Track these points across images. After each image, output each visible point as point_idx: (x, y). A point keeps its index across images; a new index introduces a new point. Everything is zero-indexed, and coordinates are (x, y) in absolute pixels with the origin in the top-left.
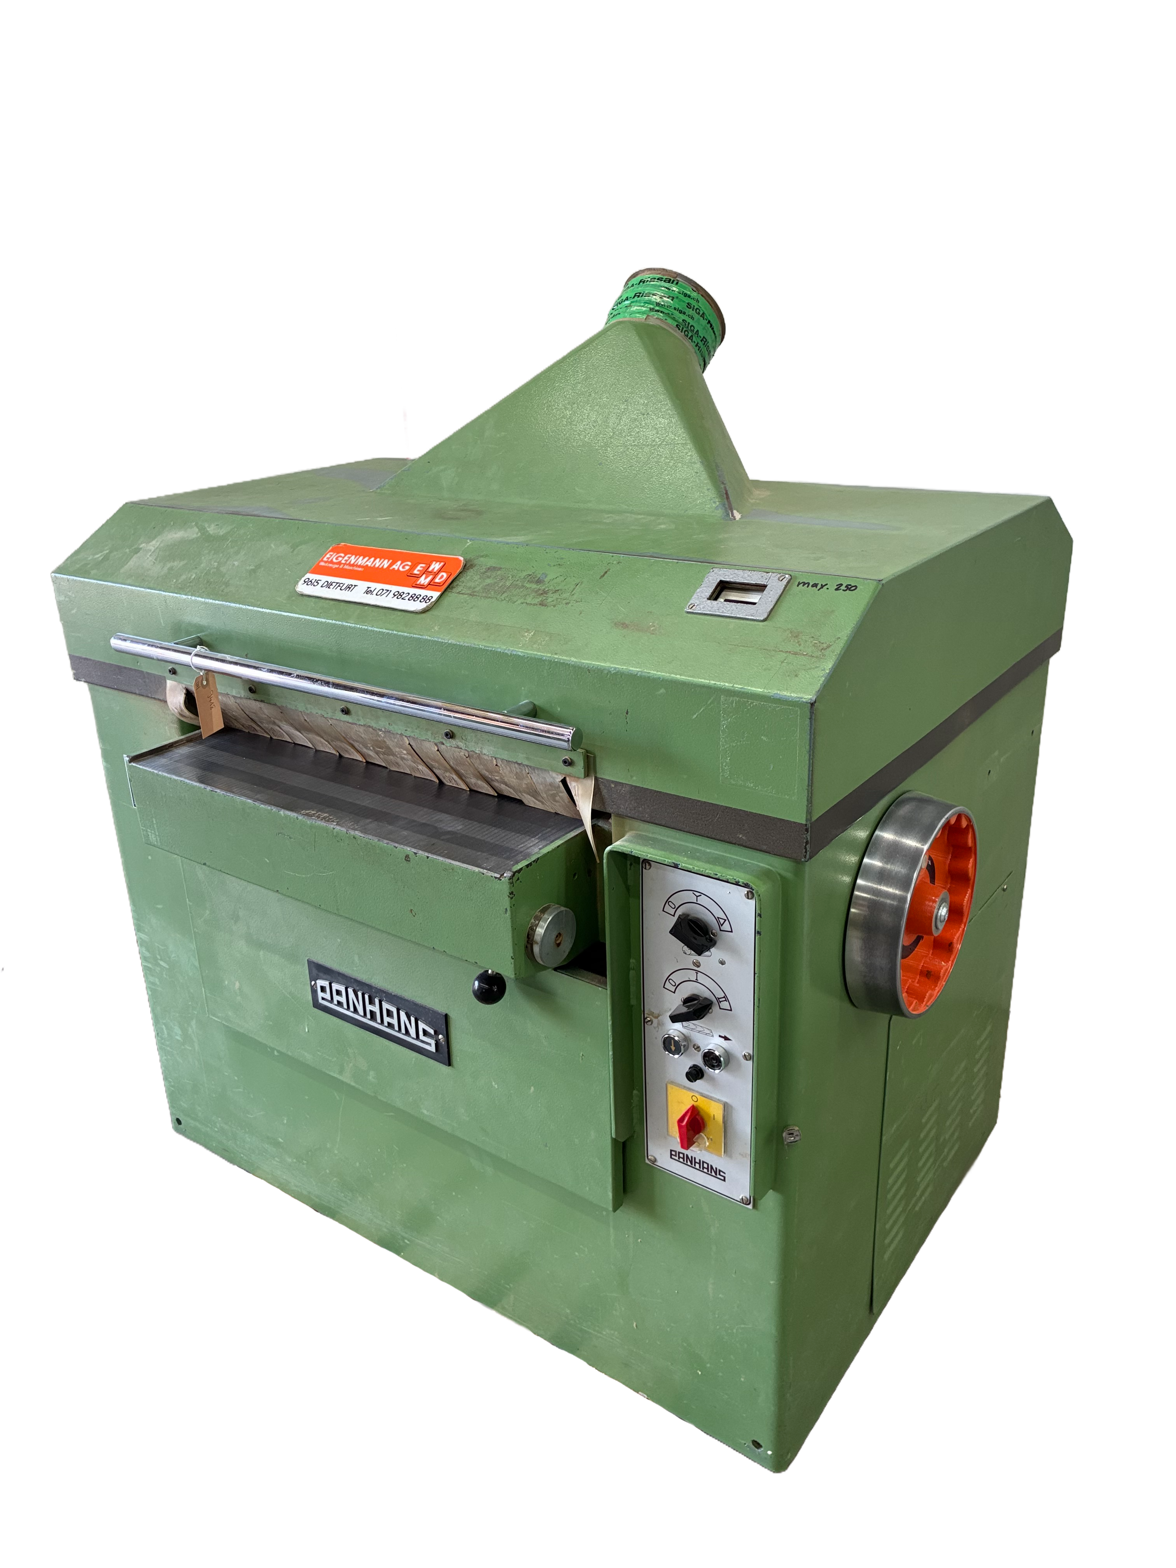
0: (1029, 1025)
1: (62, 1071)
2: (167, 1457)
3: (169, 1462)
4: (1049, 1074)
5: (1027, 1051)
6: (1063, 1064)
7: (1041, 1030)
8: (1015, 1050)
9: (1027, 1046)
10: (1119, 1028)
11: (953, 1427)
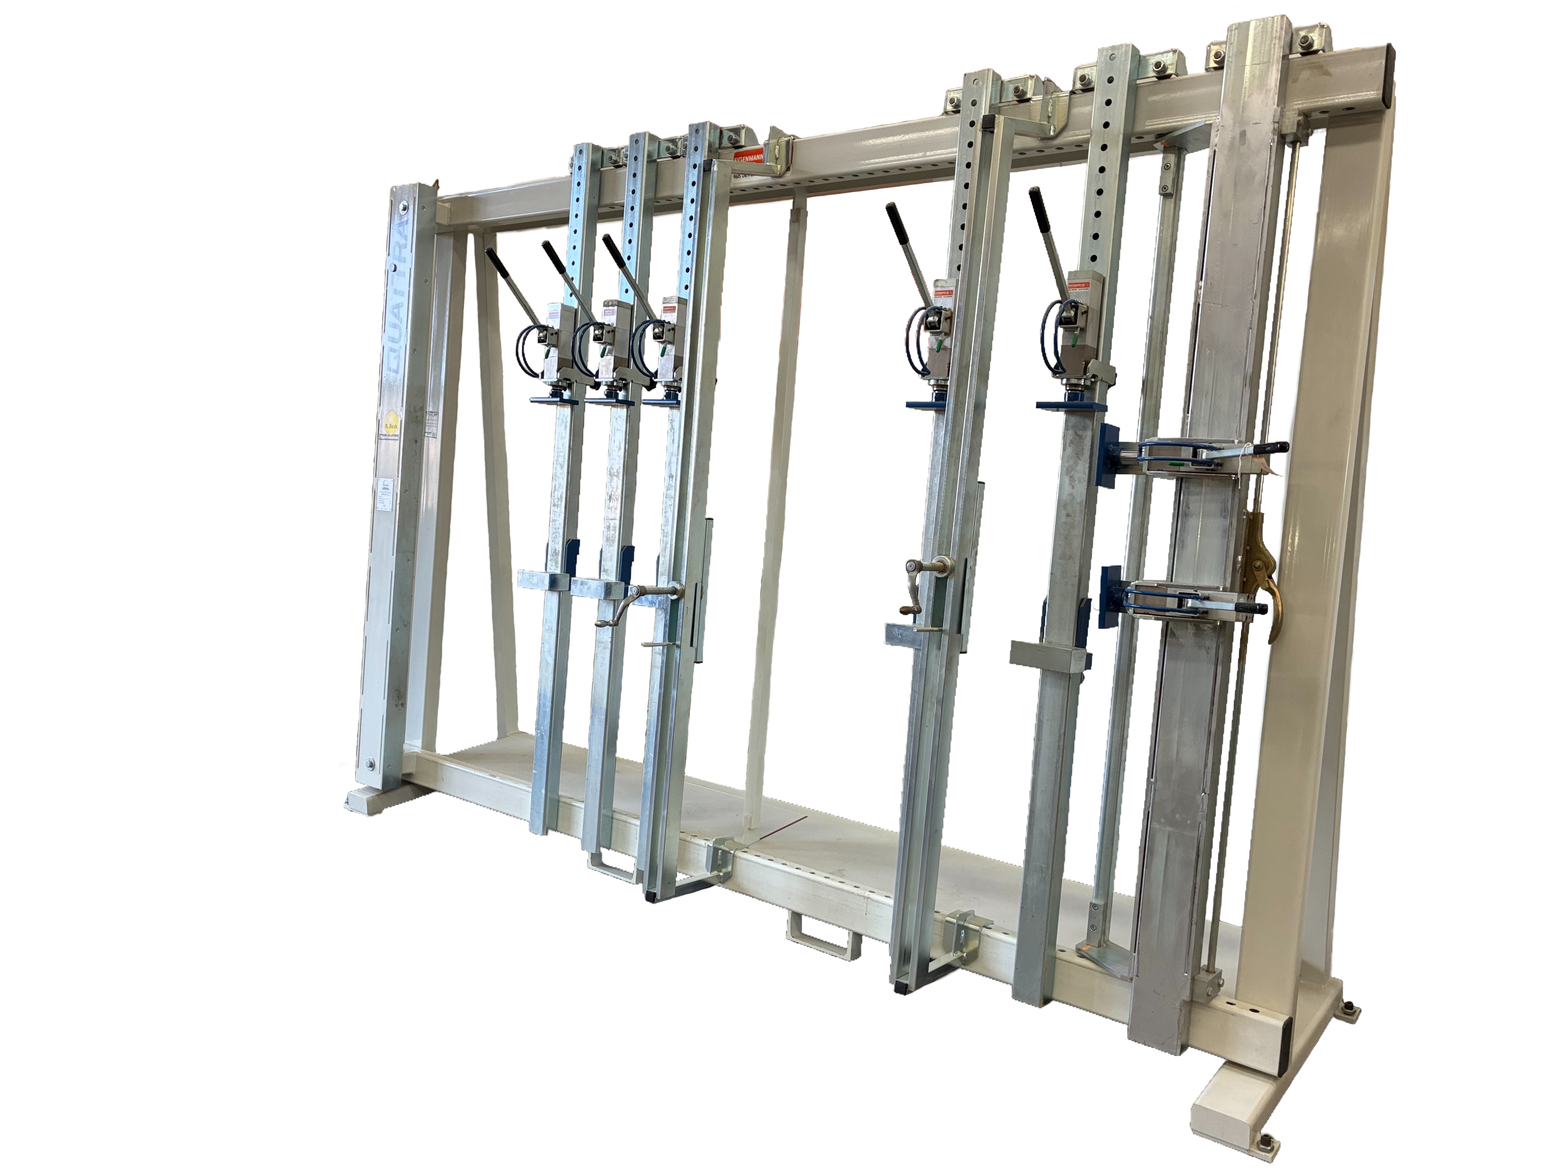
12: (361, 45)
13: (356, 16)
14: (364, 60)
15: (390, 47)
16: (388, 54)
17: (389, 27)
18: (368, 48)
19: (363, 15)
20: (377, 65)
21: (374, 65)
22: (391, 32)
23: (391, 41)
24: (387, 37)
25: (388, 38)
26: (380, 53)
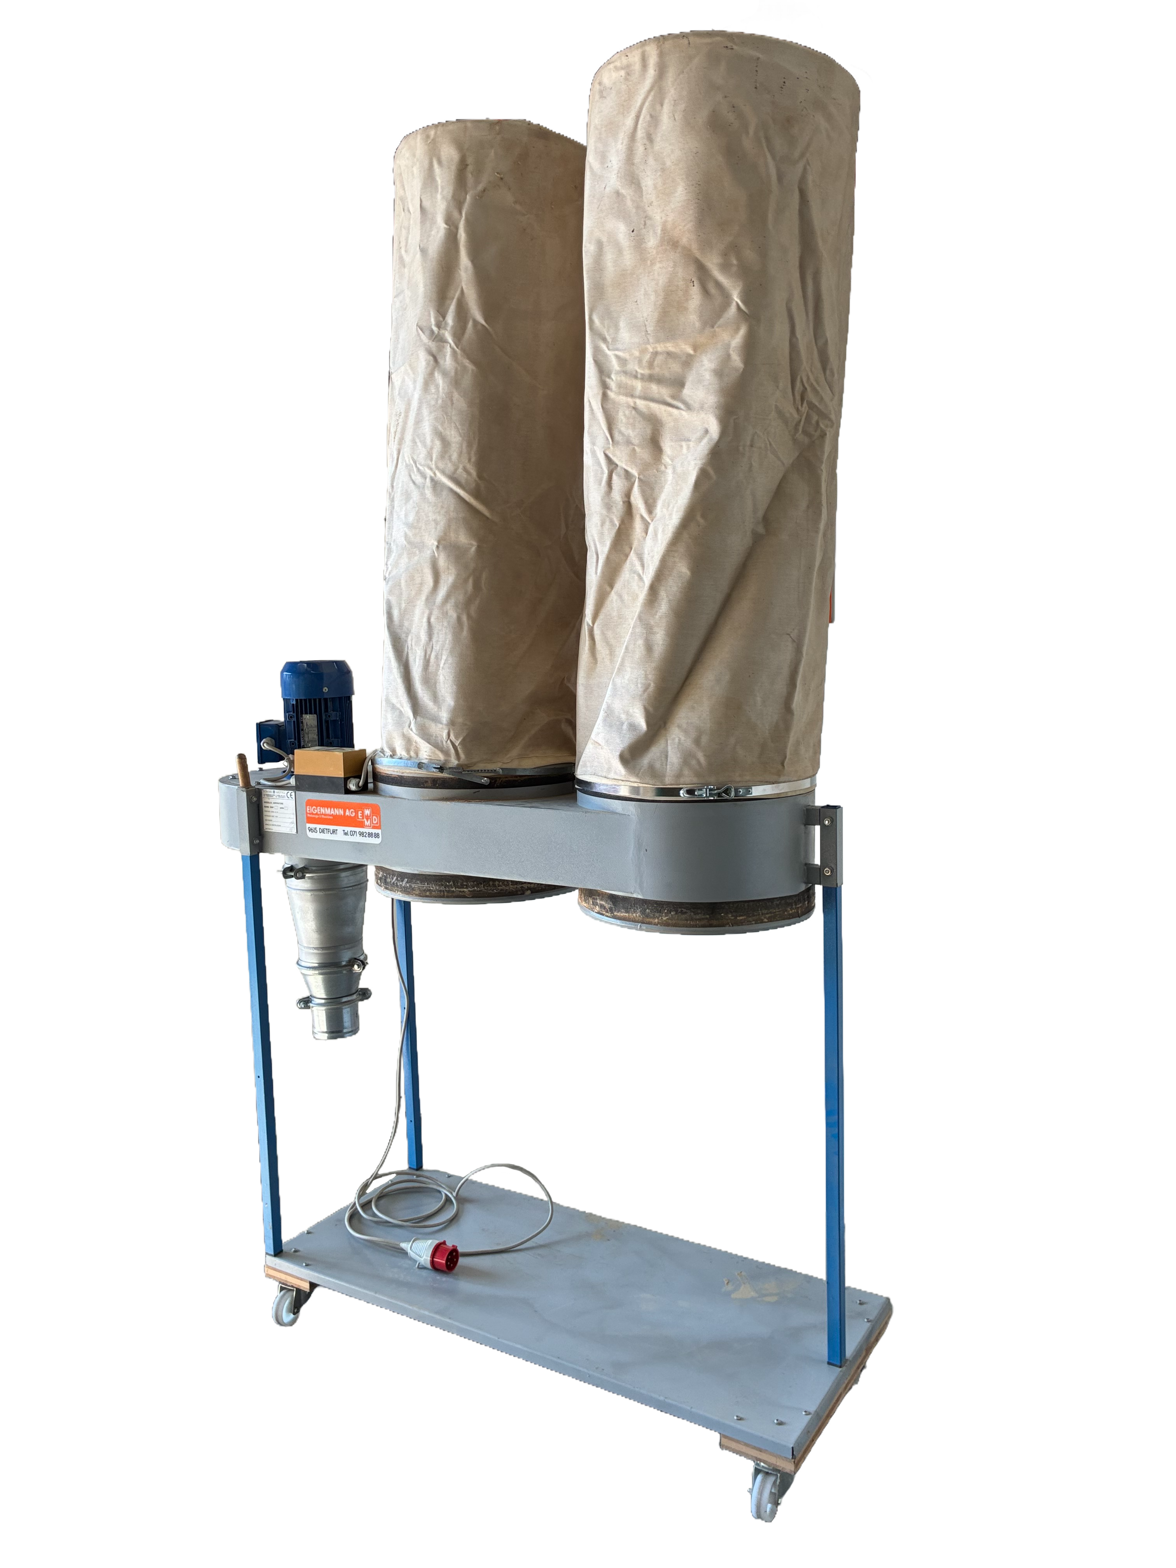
0: (889, 1236)
1: (126, 1294)
2: (267, 1544)
3: (270, 1547)
4: (904, 1268)
5: (888, 1253)
6: (914, 1261)
7: (897, 1238)
8: (879, 1252)
9: (887, 1249)
10: (953, 1232)
11: (837, 1494)
12: (33, 228)
13: (29, 191)
14: (37, 247)
15: (75, 233)
16: (71, 243)
17: (75, 208)
18: (43, 231)
19: (39, 191)
20: (55, 254)
21: (51, 253)
22: (77, 214)
23: (77, 226)
24: (71, 220)
25: (74, 222)
26: (59, 238)
